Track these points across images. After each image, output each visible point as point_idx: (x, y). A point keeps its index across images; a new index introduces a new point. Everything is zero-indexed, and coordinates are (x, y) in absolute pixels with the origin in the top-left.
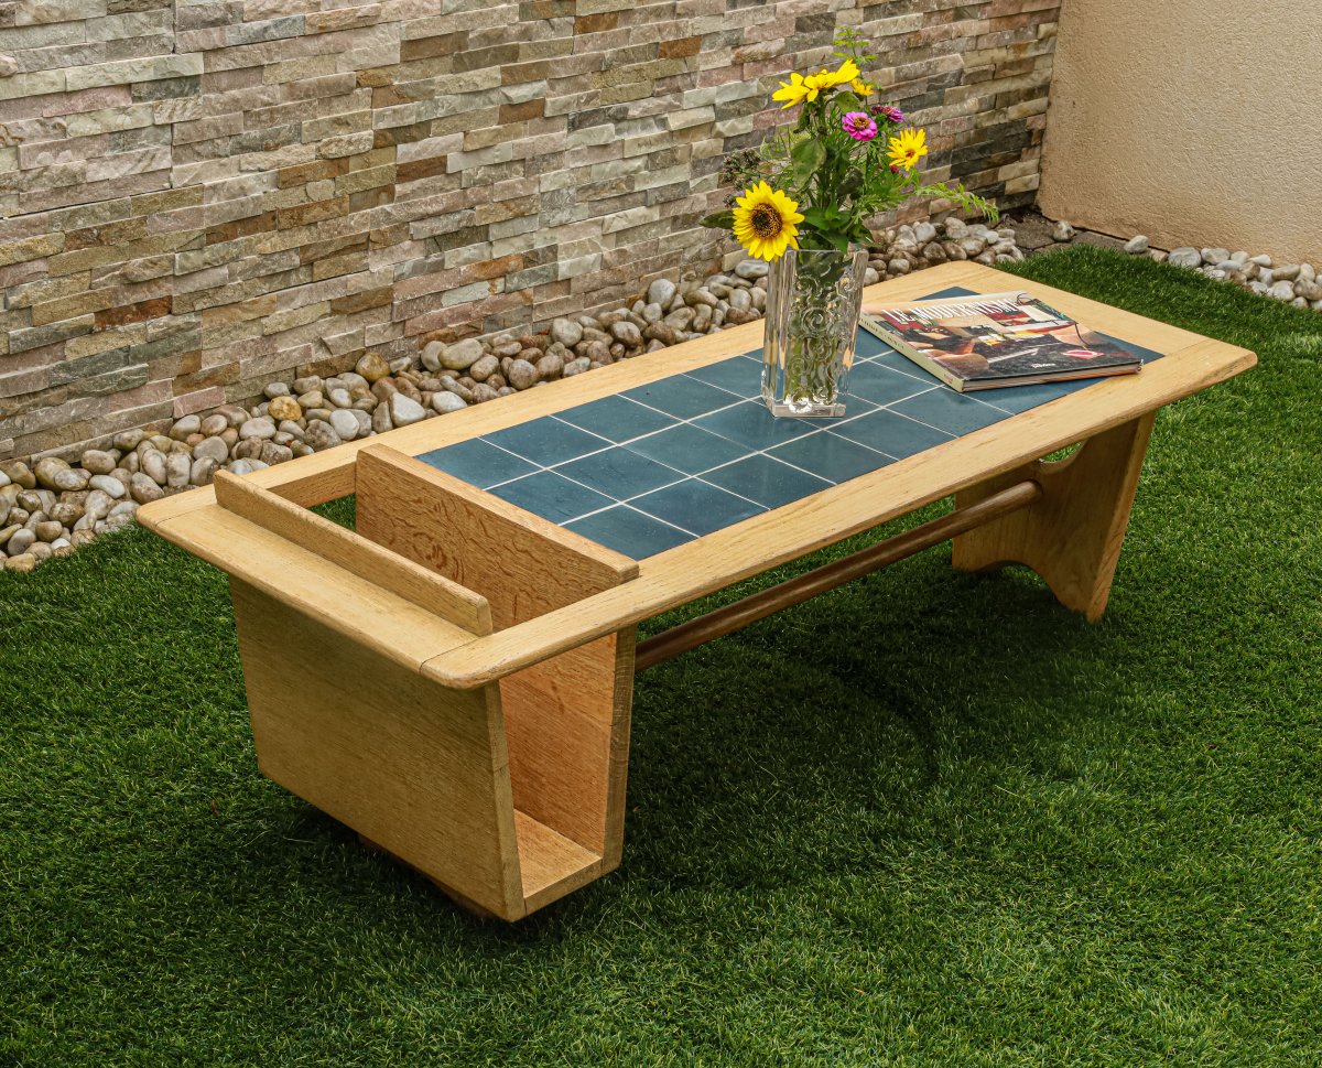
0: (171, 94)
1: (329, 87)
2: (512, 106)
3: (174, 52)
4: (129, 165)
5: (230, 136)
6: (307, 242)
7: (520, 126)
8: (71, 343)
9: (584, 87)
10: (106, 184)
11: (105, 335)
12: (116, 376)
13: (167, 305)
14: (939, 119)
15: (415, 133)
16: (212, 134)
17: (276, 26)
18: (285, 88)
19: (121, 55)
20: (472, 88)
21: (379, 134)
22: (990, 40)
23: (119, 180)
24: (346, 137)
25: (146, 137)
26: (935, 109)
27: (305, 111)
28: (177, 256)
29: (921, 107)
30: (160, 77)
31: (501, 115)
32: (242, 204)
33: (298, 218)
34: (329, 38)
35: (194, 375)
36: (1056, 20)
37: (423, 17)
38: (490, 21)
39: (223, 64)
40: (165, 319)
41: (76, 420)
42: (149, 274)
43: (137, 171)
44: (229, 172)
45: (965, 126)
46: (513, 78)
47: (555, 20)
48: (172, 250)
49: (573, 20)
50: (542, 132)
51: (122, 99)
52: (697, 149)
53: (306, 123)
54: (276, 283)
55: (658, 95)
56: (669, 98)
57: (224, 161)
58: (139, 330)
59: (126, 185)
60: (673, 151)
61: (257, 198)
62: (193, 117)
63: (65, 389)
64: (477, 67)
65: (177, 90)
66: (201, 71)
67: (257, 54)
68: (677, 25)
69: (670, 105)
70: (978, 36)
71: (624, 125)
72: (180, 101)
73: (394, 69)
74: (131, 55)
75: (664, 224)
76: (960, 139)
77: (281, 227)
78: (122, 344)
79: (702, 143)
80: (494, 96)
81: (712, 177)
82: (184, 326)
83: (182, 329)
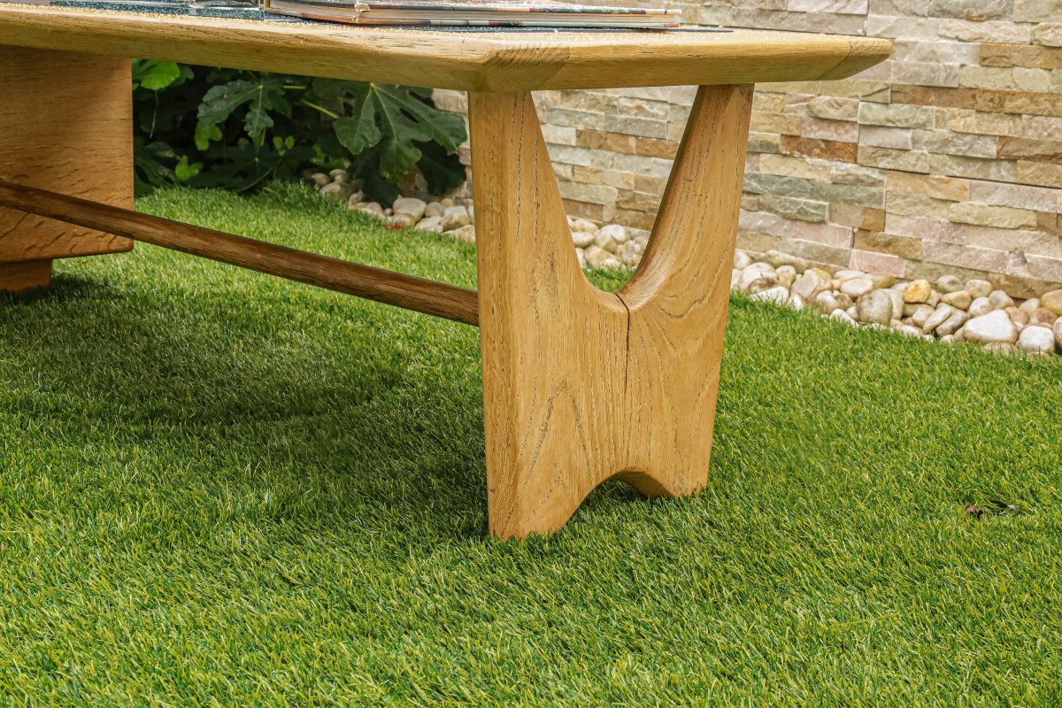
6: (1006, 133)
8: (764, 157)
10: (804, 16)
11: (795, 161)
12: (798, 204)
13: (849, 152)
23: (814, 15)
28: (861, 104)
32: (933, 71)
33: (997, 103)
35: (872, 234)
40: (850, 166)
41: (762, 231)
42: (833, 114)
43: (833, 10)
44: (925, 34)
48: (857, 97)
54: (972, 169)
57: (921, 20)
58: (824, 168)
59: (819, 22)
61: (951, 67)
63: (756, 198)
77: (978, 107)
78: (809, 175)
82: (864, 178)
83: (862, 181)
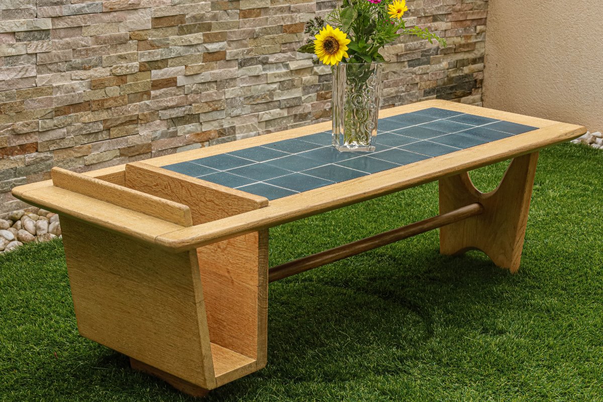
0: (35, 38)
1: (116, 39)
2: (209, 53)
3: (36, 17)
4: (15, 74)
5: (66, 61)
6: (106, 118)
7: (214, 64)
9: (246, 46)
10: (3, 82)
11: (4, 161)
12: (10, 183)
13: (35, 147)
14: (428, 71)
15: (160, 64)
16: (57, 60)
17: (88, 7)
18: (93, 39)
19: (10, 18)
20: (188, 43)
21: (142, 64)
22: (452, 33)
23: (9, 81)
24: (125, 65)
25: (23, 60)
26: (426, 66)
27: (104, 51)
28: (40, 121)
29: (419, 65)
30: (30, 30)
31: (204, 58)
32: (73, 96)
33: (101, 105)
34: (115, 14)
36: (485, 24)
37: (162, 6)
38: (196, 10)
39: (61, 24)
40: (34, 154)
42: (26, 130)
43: (19, 76)
44: (66, 80)
45: (442, 76)
46: (209, 39)
47: (229, 11)
48: (38, 118)
49: (238, 11)
50: (225, 68)
51: (11, 40)
52: (305, 81)
53: (104, 57)
54: (91, 138)
55: (284, 52)
56: (289, 54)
57: (63, 74)
58: (21, 159)
59: (13, 84)
60: (292, 81)
61: (81, 94)
62: (47, 51)
64: (191, 33)
65: (39, 37)
66: (51, 27)
67: (79, 21)
68: (291, 17)
69: (290, 57)
70: (446, 30)
71: (267, 66)
72: (40, 43)
73: (149, 32)
74: (15, 18)
75: (290, 118)
76: (440, 83)
77: (93, 109)
78: (12, 166)
79: (307, 78)
80: (200, 48)
81: (314, 95)
82: (44, 158)
83: (43, 160)
